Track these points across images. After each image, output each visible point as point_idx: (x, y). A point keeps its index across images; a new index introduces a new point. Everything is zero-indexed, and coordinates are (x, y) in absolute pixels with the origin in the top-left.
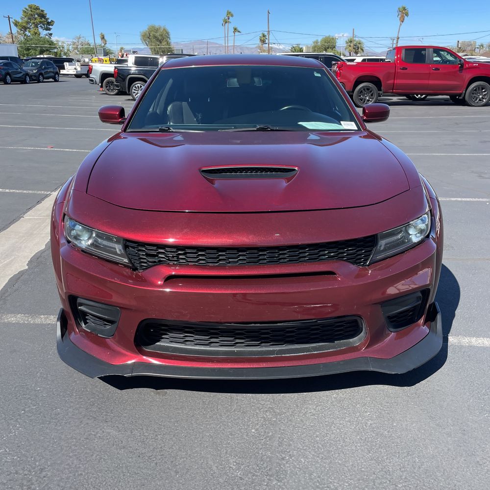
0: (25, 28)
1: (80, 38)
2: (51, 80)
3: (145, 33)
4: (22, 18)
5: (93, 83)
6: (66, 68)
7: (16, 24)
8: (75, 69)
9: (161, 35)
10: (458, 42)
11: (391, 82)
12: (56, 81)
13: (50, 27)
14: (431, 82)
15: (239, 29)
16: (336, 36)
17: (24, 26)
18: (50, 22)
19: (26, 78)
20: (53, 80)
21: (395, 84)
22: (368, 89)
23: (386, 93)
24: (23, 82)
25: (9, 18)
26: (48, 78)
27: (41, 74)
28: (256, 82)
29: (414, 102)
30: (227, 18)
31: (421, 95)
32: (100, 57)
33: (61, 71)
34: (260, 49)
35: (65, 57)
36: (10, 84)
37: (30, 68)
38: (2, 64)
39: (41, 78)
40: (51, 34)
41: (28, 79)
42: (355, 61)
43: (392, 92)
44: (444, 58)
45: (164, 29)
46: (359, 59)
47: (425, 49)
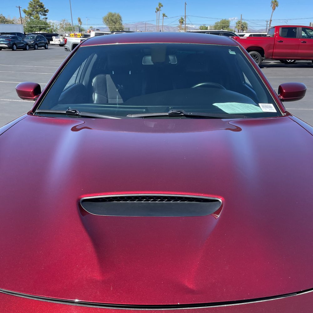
0: (30, 14)
1: (65, 20)
2: (43, 48)
3: (105, 17)
4: (28, 8)
5: (67, 51)
6: (53, 40)
7: (25, 12)
8: (59, 41)
9: (116, 19)
10: (311, 23)
11: (271, 51)
12: (46, 48)
13: (46, 13)
14: (300, 51)
15: (166, 15)
16: (230, 19)
17: (30, 13)
18: (46, 10)
19: (26, 46)
20: (44, 48)
21: (274, 53)
22: (254, 56)
23: (267, 58)
24: (25, 49)
25: (20, 8)
26: (41, 47)
27: (36, 44)
28: (171, 60)
29: (287, 65)
30: (158, 7)
31: (291, 60)
32: (76, 33)
33: (50, 42)
34: (180, 28)
35: (54, 33)
36: (16, 50)
37: (29, 40)
38: (11, 38)
39: (36, 47)
40: (46, 18)
41: (28, 47)
42: (244, 36)
43: (272, 58)
44: (309, 35)
45: (118, 15)
46: (247, 35)
47: (296, 28)
